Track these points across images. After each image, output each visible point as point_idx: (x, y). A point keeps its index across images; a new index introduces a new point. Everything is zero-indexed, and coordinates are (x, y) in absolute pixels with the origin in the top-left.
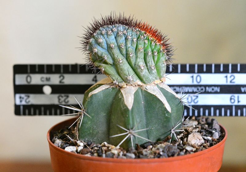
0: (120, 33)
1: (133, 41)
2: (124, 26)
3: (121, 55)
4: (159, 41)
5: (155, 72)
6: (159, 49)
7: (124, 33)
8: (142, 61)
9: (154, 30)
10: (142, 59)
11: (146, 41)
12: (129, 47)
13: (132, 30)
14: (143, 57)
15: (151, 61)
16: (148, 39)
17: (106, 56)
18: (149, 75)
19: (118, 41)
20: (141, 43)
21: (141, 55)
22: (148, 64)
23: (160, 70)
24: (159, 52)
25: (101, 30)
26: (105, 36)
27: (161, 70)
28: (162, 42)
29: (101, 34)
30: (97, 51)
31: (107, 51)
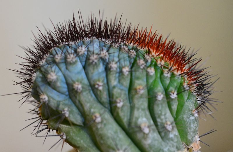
0: (94, 58)
1: (121, 72)
2: (103, 40)
3: (99, 105)
4: (178, 66)
5: (175, 135)
6: (181, 85)
7: (101, 58)
8: (144, 115)
9: (167, 43)
10: (143, 110)
11: (152, 71)
12: (114, 87)
13: (120, 49)
14: (146, 105)
15: (163, 113)
16: (156, 66)
17: (66, 109)
18: (163, 143)
19: (90, 75)
20: (141, 76)
21: (142, 103)
22: (158, 120)
23: (186, 128)
24: (180, 91)
25: (54, 53)
26: (63, 66)
27: (188, 129)
28: (186, 67)
29: (54, 62)
30: (47, 99)
31: (68, 97)
